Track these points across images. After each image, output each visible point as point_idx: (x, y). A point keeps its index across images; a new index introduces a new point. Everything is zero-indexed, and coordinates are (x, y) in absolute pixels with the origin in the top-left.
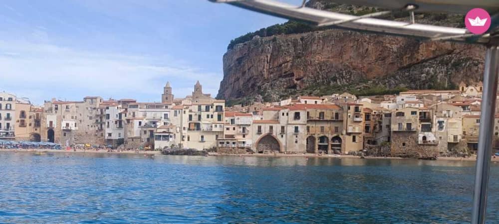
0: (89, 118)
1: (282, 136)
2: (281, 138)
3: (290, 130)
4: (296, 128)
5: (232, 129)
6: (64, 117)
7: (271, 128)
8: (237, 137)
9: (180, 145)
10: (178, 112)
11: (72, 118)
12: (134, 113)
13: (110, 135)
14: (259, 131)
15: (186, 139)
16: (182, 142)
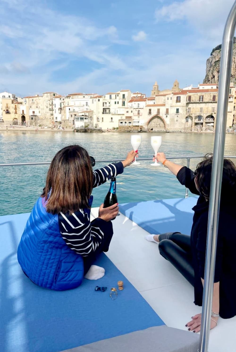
0: (46, 107)
1: (167, 116)
2: (166, 118)
3: (173, 111)
4: (178, 110)
5: (131, 112)
6: (31, 107)
7: (159, 110)
8: (134, 118)
9: (96, 125)
10: (94, 100)
11: (37, 107)
12: (68, 102)
13: (56, 118)
14: (150, 113)
15: (101, 120)
16: (98, 123)
